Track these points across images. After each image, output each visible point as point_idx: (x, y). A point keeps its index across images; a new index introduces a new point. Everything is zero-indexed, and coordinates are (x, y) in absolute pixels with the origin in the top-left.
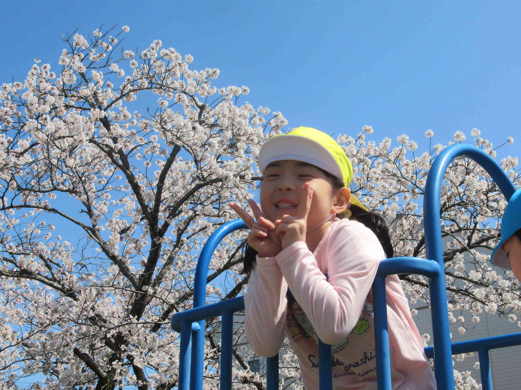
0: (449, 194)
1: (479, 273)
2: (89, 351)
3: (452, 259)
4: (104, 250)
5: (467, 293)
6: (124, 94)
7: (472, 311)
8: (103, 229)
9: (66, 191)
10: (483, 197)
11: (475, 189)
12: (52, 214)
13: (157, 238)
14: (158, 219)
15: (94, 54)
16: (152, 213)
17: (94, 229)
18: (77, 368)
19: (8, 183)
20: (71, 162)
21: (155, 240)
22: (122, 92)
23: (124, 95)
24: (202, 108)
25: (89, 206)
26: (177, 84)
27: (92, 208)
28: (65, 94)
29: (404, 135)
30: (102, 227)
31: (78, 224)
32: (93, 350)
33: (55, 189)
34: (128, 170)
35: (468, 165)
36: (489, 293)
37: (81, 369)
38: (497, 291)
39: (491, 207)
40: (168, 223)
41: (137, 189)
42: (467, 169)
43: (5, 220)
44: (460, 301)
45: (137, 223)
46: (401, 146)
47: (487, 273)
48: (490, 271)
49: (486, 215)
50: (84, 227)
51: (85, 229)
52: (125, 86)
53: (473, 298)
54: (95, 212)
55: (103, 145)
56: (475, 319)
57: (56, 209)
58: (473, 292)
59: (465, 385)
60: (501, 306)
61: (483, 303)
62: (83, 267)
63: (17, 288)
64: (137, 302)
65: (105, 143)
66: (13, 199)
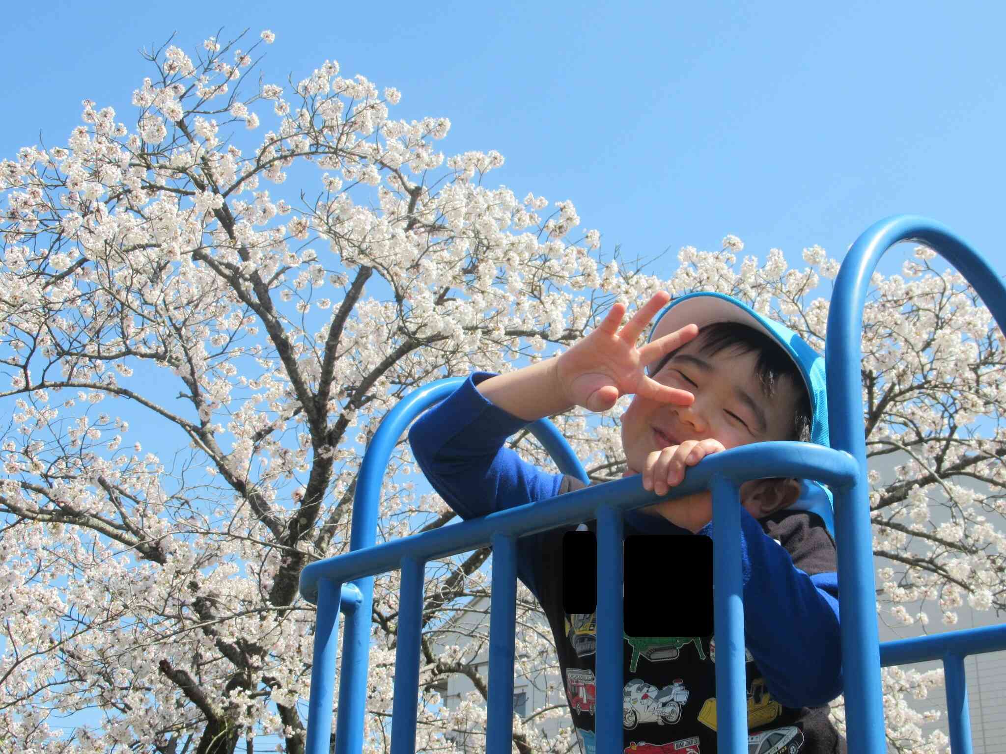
0: (902, 367)
1: (958, 528)
2: (192, 667)
3: (905, 498)
4: (223, 470)
5: (933, 567)
6: (261, 163)
7: (942, 602)
8: (222, 430)
9: (151, 356)
10: (970, 375)
11: (954, 358)
12: (122, 398)
13: (325, 449)
14: (327, 411)
15: (205, 86)
16: (317, 399)
17: (204, 429)
18: (167, 699)
19: (35, 339)
20: (154, 295)
21: (320, 451)
22: (259, 160)
23: (263, 166)
24: (415, 193)
25: (193, 385)
26: (367, 147)
27: (201, 390)
28: (146, 163)
29: (816, 245)
30: (219, 427)
31: (173, 419)
32: (198, 666)
33: (129, 352)
34: (270, 313)
35: (941, 309)
36: (978, 566)
37: (174, 701)
38: (994, 562)
39: (985, 395)
40: (347, 417)
41: (287, 352)
42: (937, 316)
43: (30, 412)
44: (920, 582)
45: (288, 419)
46: (808, 270)
47: (976, 526)
48: (981, 523)
49: (974, 409)
50: (184, 425)
51: (186, 430)
52: (265, 148)
53: (944, 576)
54: (207, 398)
55: (221, 264)
56: (949, 618)
57: (130, 389)
58: (945, 565)
59: (927, 747)
60: (999, 593)
61: (965, 587)
62: (182, 504)
63: (57, 544)
64: (284, 572)
65: (225, 261)
66: (45, 371)
